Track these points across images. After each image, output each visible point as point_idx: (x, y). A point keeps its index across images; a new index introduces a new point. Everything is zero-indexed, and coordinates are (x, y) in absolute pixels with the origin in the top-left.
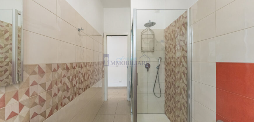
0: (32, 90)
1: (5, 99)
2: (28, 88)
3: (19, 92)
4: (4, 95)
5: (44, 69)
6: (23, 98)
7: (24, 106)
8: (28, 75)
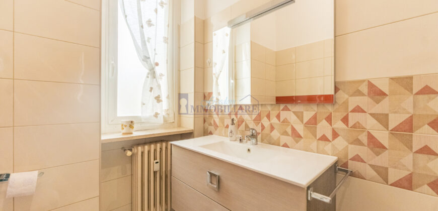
0: (353, 118)
1: (318, 118)
2: (346, 113)
3: (332, 115)
4: (316, 114)
5: (385, 88)
6: (339, 125)
7: (339, 136)
8: (346, 96)
